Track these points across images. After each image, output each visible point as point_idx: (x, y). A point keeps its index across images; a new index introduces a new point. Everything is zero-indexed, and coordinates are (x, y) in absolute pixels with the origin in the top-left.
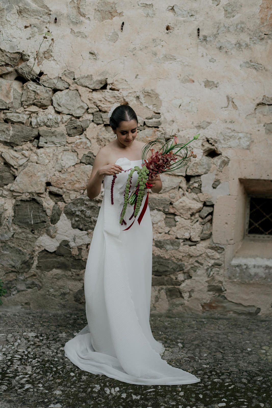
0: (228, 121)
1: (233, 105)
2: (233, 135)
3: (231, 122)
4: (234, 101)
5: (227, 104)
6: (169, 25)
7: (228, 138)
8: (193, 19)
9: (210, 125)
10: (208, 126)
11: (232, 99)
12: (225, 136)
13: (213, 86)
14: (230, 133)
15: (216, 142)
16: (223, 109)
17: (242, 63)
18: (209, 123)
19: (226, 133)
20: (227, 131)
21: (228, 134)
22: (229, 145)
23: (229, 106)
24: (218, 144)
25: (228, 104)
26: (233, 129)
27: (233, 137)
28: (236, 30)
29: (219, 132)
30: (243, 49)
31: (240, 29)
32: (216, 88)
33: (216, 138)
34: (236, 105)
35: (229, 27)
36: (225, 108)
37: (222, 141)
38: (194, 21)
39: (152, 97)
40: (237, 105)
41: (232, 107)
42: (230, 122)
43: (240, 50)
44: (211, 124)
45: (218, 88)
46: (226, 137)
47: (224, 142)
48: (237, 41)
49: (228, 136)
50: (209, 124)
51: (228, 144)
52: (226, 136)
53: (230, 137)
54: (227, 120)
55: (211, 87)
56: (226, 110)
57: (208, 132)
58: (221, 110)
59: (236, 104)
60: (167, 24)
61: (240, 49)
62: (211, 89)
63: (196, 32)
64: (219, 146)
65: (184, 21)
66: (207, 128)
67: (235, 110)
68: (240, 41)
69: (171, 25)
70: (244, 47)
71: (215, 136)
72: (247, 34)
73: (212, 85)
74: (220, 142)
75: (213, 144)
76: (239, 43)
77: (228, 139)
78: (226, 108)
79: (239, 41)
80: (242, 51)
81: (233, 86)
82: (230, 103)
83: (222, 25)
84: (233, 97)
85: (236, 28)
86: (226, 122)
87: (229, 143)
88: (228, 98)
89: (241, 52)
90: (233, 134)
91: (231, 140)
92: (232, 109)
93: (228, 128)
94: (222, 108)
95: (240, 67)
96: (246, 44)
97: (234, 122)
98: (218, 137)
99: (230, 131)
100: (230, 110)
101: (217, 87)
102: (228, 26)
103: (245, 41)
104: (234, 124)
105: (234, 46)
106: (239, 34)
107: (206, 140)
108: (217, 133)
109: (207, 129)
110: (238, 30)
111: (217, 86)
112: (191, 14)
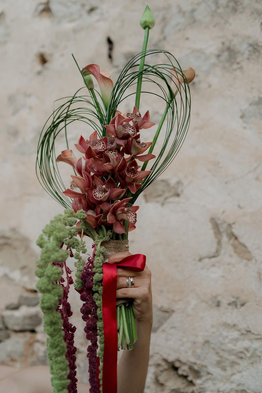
0: (225, 302)
1: (235, 247)
2: (247, 350)
3: (234, 304)
4: (236, 231)
5: (215, 245)
6: (42, 50)
7: (233, 358)
8: (95, 16)
9: (171, 319)
10: (166, 319)
11: (230, 225)
12: (222, 353)
13: (167, 195)
14: (237, 340)
15: (197, 374)
16: (206, 261)
17: (245, 106)
18: (166, 312)
19: (222, 344)
20: (225, 334)
21: (230, 346)
22: (239, 385)
23: (222, 252)
24: (204, 378)
25: (219, 243)
26: (243, 326)
27: (248, 355)
28: (213, 14)
29: (201, 340)
30: (245, 64)
31: (227, 6)
32: (176, 199)
33: (192, 360)
34: (244, 246)
35: (193, 11)
36: (210, 257)
37: (211, 369)
38: (98, 21)
39: (15, 248)
40: (248, 245)
41: (232, 253)
42: (229, 304)
43: (235, 66)
44: (174, 315)
45: (181, 199)
46: (226, 355)
47: (222, 373)
48: (223, 43)
49: (230, 352)
50: (167, 315)
51: (234, 377)
52: (223, 350)
53: (240, 355)
54: (219, 298)
55: (161, 199)
56: (213, 266)
57: (167, 340)
58: (200, 264)
59: (242, 240)
60: (36, 50)
61: (232, 64)
62: (163, 204)
63: (105, 48)
64: (206, 385)
65: (75, 31)
66: (162, 328)
67: (245, 261)
68: (230, 41)
69: (46, 51)
70: (247, 54)
71: (190, 353)
72: (252, 13)
73: (164, 192)
74: (209, 373)
75: (190, 378)
76: (229, 49)
77: (233, 364)
78: (213, 260)
79: (227, 44)
80: (241, 68)
81: (226, 183)
82: (225, 239)
83: (174, 10)
84: (231, 222)
85: (213, 7)
86: (218, 304)
87: (236, 377)
88: (216, 226)
89: (238, 73)
90: (246, 343)
91: (244, 364)
92: (235, 259)
93: (226, 325)
94: (200, 260)
95: (241, 121)
96: (250, 45)
97: (243, 305)
98: (199, 357)
99: (235, 334)
100: (229, 264)
101: (178, 195)
102: (190, 8)
103: (249, 37)
104: (243, 308)
105: (213, 60)
106: (226, 22)
107: (165, 366)
108: (194, 343)
109: (164, 331)
110: (220, 10)
111: (179, 191)
112: (88, 8)
